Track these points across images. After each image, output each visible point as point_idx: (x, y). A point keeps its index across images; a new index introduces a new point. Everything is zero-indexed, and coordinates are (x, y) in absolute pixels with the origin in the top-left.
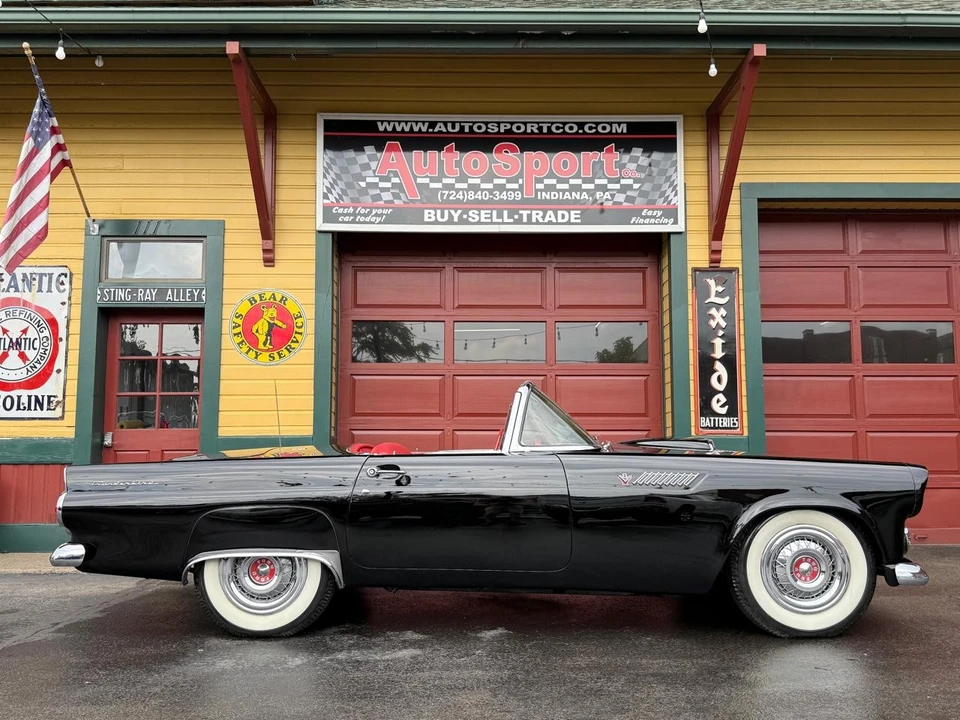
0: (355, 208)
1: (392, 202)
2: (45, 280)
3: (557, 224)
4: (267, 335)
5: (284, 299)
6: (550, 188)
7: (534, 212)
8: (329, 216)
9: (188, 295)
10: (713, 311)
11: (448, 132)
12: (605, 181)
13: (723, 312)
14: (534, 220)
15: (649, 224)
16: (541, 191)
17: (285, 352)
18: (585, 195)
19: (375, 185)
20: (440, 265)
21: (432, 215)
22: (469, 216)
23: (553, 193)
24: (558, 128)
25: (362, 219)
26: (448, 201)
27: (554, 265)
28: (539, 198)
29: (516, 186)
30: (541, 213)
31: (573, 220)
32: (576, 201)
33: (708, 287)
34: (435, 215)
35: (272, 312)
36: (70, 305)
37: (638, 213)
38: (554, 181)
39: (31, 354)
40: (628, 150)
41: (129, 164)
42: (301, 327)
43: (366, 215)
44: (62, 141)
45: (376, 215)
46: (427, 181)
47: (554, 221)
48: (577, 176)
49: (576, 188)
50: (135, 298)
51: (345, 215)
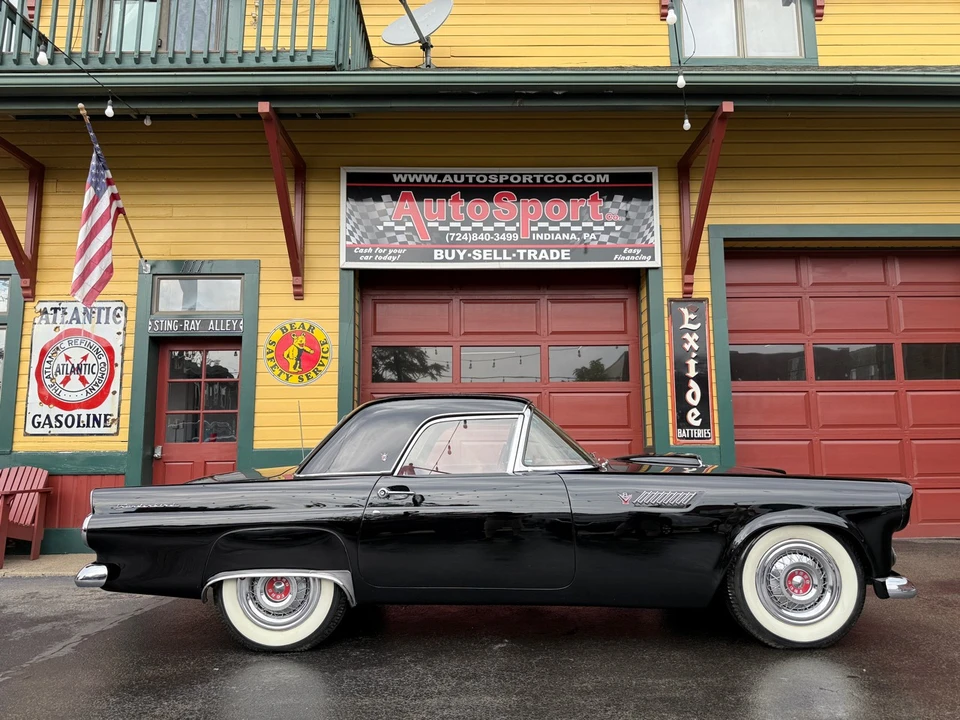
0: (374, 249)
1: (406, 243)
2: (104, 313)
3: (550, 261)
4: (297, 360)
5: (312, 328)
6: (543, 230)
7: (530, 251)
8: (351, 255)
9: (228, 325)
10: (687, 336)
11: (455, 183)
12: (591, 224)
13: (696, 337)
14: (529, 258)
15: (630, 260)
16: (536, 232)
17: (313, 374)
18: (574, 236)
19: (391, 229)
20: (448, 298)
21: (441, 254)
22: (473, 255)
23: (546, 235)
24: (549, 179)
25: (380, 258)
26: (454, 242)
27: (547, 297)
28: (534, 238)
29: (513, 229)
30: (536, 252)
31: (563, 258)
32: (566, 242)
33: (682, 314)
34: (444, 254)
35: (302, 339)
36: (125, 335)
37: (620, 251)
38: (546, 224)
39: (90, 378)
40: (610, 199)
41: (178, 212)
42: (326, 352)
43: (383, 255)
44: (116, 191)
45: (392, 254)
46: (436, 224)
48: (567, 220)
49: (566, 230)
50: (181, 328)
51: (365, 254)
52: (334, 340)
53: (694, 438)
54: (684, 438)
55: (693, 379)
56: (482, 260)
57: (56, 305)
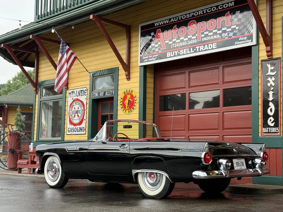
1: (158, 52)
2: (82, 92)
3: (209, 50)
4: (128, 104)
5: (132, 91)
7: (201, 47)
8: (142, 61)
9: (110, 93)
10: (269, 79)
11: (175, 21)
12: (225, 29)
13: (273, 79)
14: (201, 50)
15: (242, 44)
16: (203, 37)
17: (132, 110)
18: (218, 36)
19: (154, 47)
20: (184, 71)
22: (180, 53)
23: (207, 37)
24: (209, 10)
25: (150, 60)
26: (174, 48)
27: (222, 65)
28: (203, 40)
29: (195, 37)
30: (203, 46)
31: (214, 47)
32: (215, 39)
33: (268, 68)
34: (170, 54)
35: (129, 96)
36: (87, 99)
37: (237, 40)
38: (207, 33)
39: (80, 115)
40: (234, 13)
41: (99, 53)
42: (136, 101)
43: (151, 58)
44: (72, 52)
45: (154, 57)
46: (168, 41)
47: (207, 49)
48: (215, 29)
49: (215, 34)
50: (99, 96)
51: (145, 59)
52: (138, 96)
53: (270, 133)
54: (266, 133)
55: (271, 101)
56: (183, 54)
57: (72, 91)
